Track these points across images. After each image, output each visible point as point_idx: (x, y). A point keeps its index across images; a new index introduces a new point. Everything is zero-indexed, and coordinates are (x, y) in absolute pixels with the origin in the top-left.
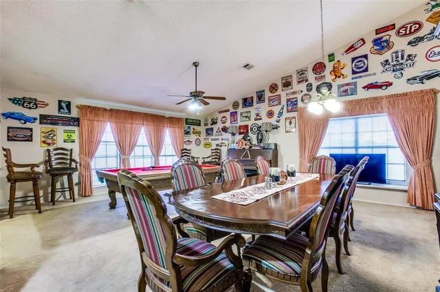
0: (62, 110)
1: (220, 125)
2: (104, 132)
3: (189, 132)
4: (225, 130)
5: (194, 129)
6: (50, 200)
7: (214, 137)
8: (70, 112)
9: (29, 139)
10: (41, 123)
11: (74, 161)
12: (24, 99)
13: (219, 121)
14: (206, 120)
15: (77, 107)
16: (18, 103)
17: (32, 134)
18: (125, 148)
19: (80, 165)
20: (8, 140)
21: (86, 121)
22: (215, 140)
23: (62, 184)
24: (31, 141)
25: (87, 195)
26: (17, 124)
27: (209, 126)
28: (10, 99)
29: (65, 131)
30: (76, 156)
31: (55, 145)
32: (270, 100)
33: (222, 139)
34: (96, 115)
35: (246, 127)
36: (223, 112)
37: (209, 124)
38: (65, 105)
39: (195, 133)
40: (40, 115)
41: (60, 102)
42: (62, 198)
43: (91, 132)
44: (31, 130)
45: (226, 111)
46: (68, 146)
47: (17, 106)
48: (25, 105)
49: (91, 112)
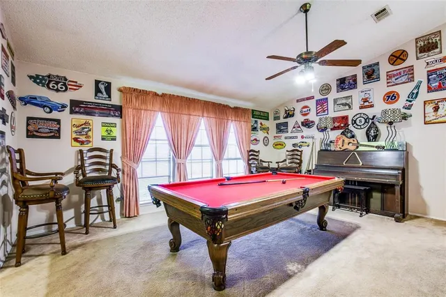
0: (99, 95)
1: (299, 118)
2: (153, 125)
3: (255, 128)
4: (307, 124)
5: (261, 124)
6: (83, 223)
7: (289, 134)
8: (110, 97)
9: (56, 135)
10: (72, 112)
11: (115, 167)
12: (49, 76)
13: (297, 113)
14: (277, 113)
15: (120, 90)
16: (41, 82)
17: (59, 128)
18: (180, 148)
19: (123, 173)
20: (28, 136)
21: (130, 110)
22: (291, 138)
23: (100, 201)
24: (59, 137)
25: (132, 215)
26: (39, 113)
27: (282, 120)
28: (31, 77)
29: (104, 125)
30: (117, 161)
31: (90, 145)
32: (389, 76)
33: (302, 137)
34: (144, 102)
35: (345, 118)
36: (303, 100)
37: (281, 118)
38: (103, 88)
39: (263, 129)
40: (71, 101)
41: (97, 82)
42: (99, 220)
43: (137, 126)
44: (58, 121)
45: (308, 99)
46: (107, 145)
47: (40, 87)
48: (51, 85)
49: (137, 98)
